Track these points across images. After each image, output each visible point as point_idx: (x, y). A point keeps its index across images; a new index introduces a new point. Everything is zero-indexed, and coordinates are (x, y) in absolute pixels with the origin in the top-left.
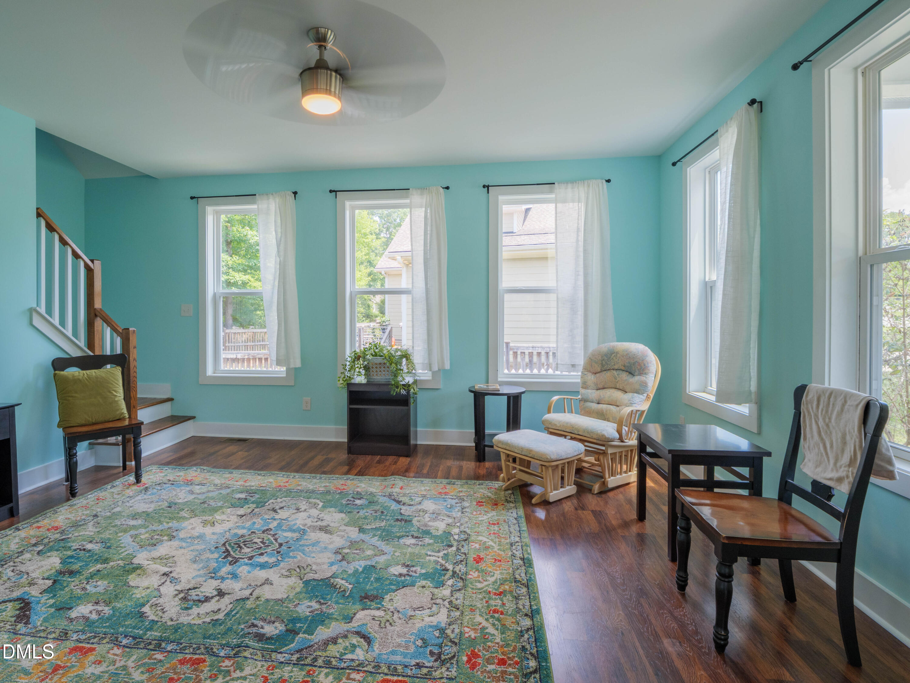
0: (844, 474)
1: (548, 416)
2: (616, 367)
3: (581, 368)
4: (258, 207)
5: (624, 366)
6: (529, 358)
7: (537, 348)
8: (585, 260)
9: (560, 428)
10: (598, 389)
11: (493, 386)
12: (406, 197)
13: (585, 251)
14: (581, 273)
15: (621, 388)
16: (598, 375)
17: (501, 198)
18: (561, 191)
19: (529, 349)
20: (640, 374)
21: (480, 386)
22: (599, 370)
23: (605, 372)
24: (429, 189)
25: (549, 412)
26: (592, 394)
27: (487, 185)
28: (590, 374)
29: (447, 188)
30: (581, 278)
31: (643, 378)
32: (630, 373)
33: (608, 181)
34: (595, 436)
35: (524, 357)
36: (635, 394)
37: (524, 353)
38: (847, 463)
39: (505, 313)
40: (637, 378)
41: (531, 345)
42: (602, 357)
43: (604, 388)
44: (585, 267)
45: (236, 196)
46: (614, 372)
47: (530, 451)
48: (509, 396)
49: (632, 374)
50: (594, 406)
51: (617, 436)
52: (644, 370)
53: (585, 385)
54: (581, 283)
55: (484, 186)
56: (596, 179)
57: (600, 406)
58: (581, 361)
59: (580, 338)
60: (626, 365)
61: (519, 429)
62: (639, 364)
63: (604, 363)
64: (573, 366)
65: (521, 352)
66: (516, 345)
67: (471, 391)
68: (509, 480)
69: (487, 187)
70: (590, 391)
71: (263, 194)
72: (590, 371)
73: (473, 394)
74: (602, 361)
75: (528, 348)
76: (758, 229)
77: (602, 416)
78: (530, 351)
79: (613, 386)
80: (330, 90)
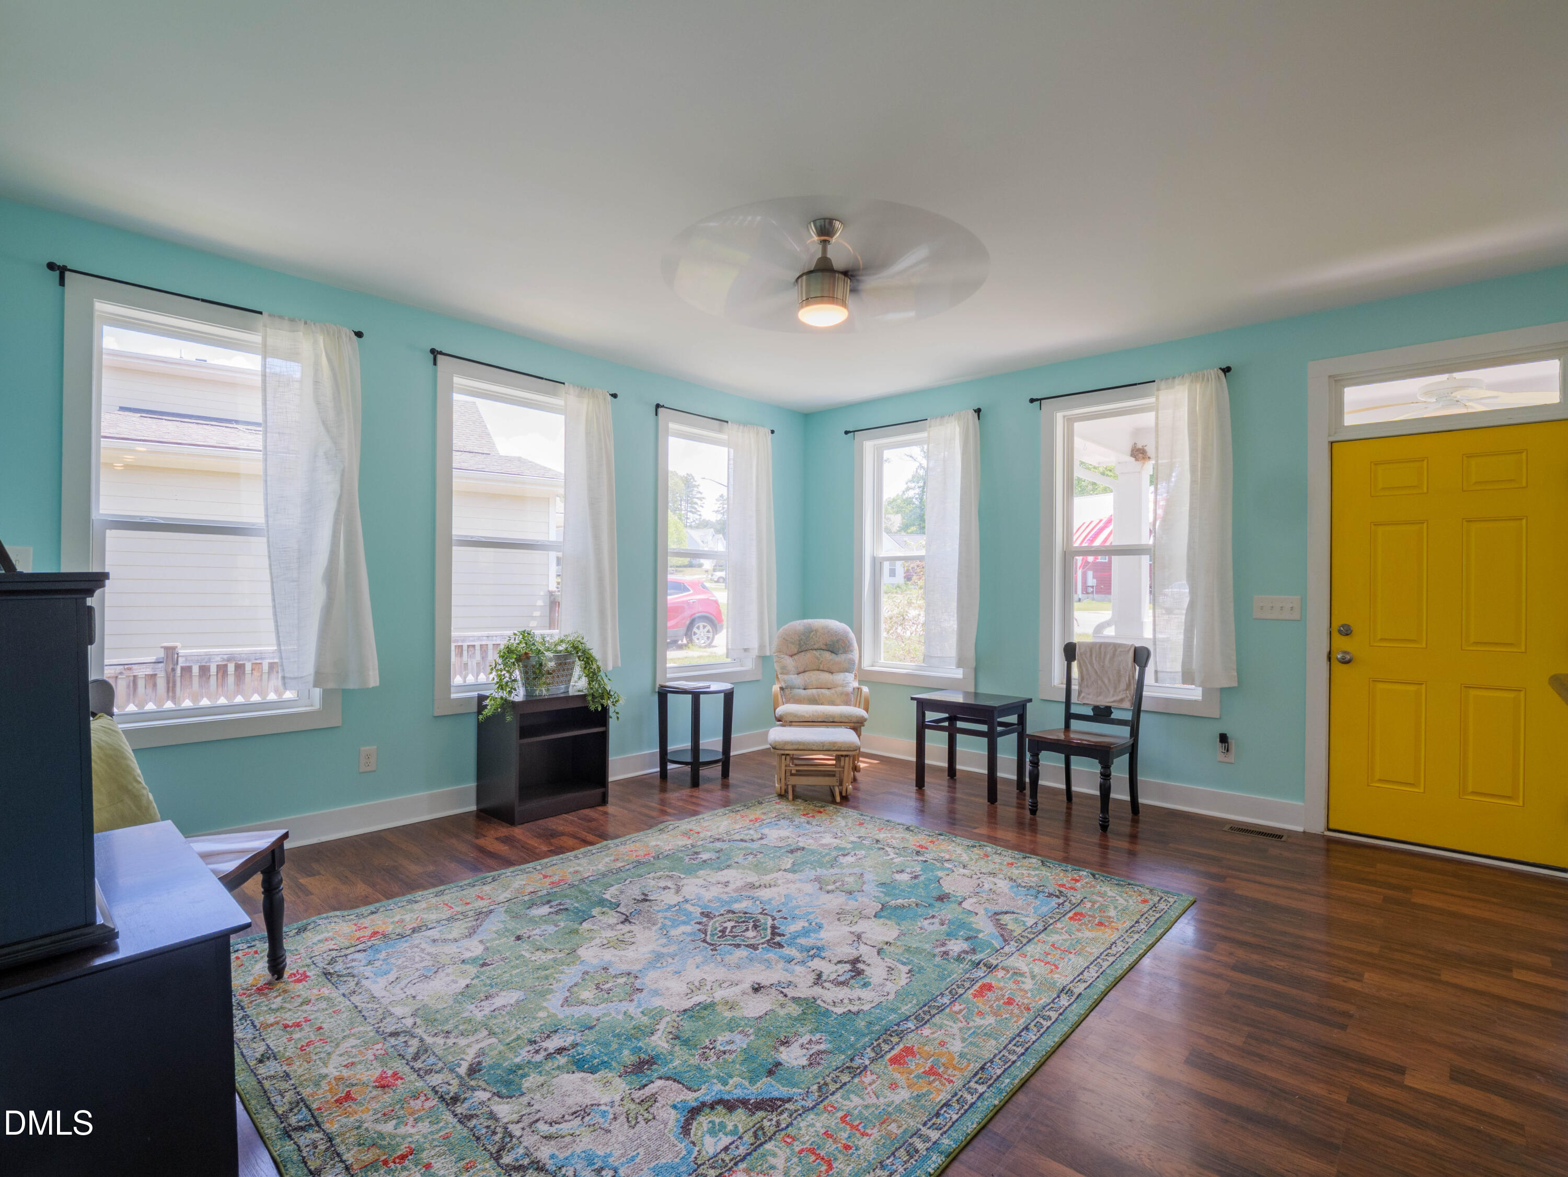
0: (1124, 696)
1: (784, 709)
2: (816, 647)
4: (265, 340)
5: (826, 645)
6: (481, 654)
7: (495, 638)
9: (810, 720)
10: (800, 673)
15: (826, 669)
16: (796, 657)
17: (672, 424)
19: (482, 640)
20: (845, 652)
22: (796, 651)
23: (803, 653)
24: (593, 391)
26: (795, 679)
28: (787, 657)
29: (615, 396)
31: (850, 656)
32: (832, 652)
33: (773, 432)
35: (474, 653)
36: (847, 674)
37: (474, 646)
38: (1125, 688)
40: (841, 656)
41: (486, 633)
42: (799, 636)
43: (806, 671)
46: (815, 652)
49: (835, 653)
50: (803, 692)
52: (849, 647)
58: (754, 644)
60: (828, 643)
62: (844, 642)
63: (802, 643)
64: (746, 650)
65: (468, 646)
66: (462, 634)
70: (792, 677)
71: (281, 317)
72: (787, 654)
74: (799, 641)
75: (479, 638)
77: (814, 702)
78: (484, 643)
79: (815, 668)
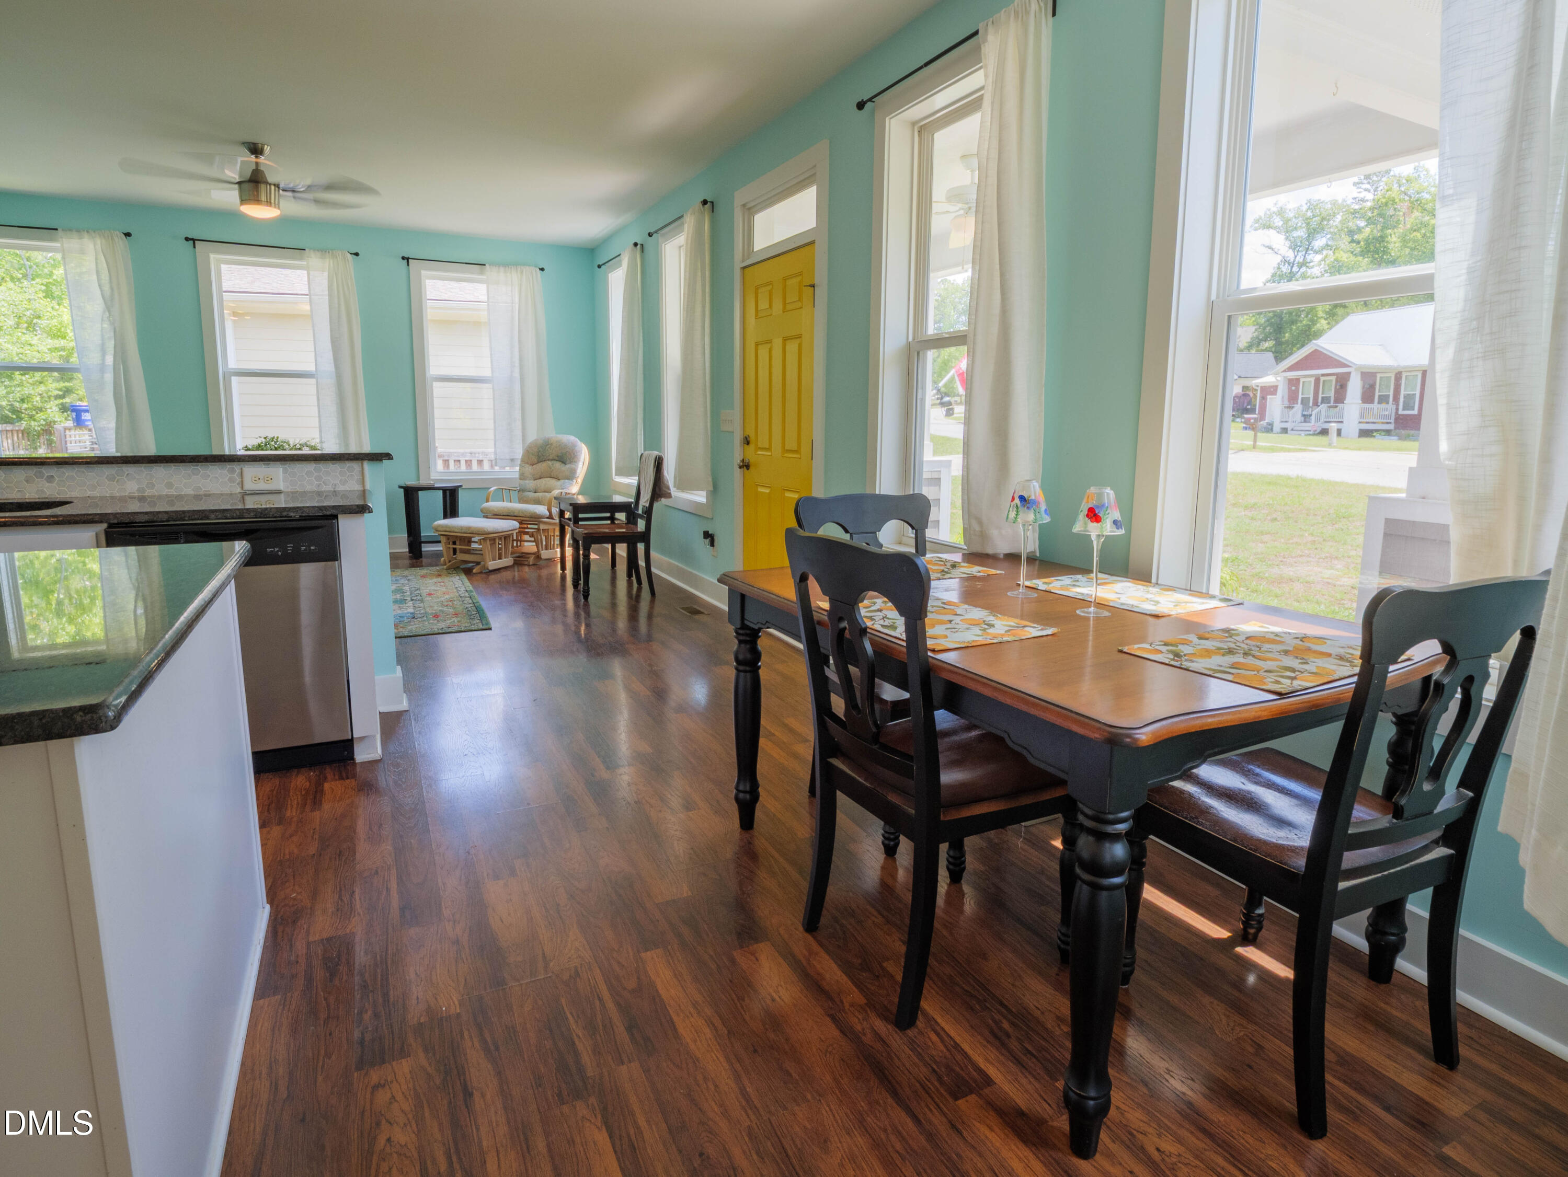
1: (486, 505)
2: (551, 457)
3: (519, 462)
4: (62, 245)
5: (557, 456)
8: (520, 351)
9: (497, 513)
10: (535, 480)
11: (423, 482)
12: (301, 259)
13: (520, 341)
14: (517, 364)
15: (554, 476)
16: (535, 466)
17: (424, 273)
18: (491, 273)
20: (572, 463)
21: (412, 482)
22: (536, 461)
23: (541, 463)
24: (333, 253)
25: (487, 501)
26: (530, 484)
27: (406, 256)
28: (527, 466)
29: (357, 254)
30: (517, 370)
31: (574, 466)
32: (562, 462)
33: (542, 269)
34: (528, 515)
36: (566, 481)
39: (435, 406)
40: (568, 466)
42: (538, 448)
43: (540, 478)
44: (521, 359)
45: (18, 227)
46: (549, 462)
47: (470, 528)
48: (445, 490)
49: (564, 463)
50: (531, 495)
51: (548, 513)
52: (575, 458)
53: (522, 476)
54: (517, 374)
55: (403, 258)
56: (529, 266)
57: (537, 494)
58: (519, 453)
59: (518, 432)
60: (559, 454)
61: (458, 517)
62: (571, 454)
63: (540, 454)
64: (512, 460)
67: (400, 487)
68: (450, 562)
69: (407, 259)
70: (527, 482)
71: (70, 230)
72: (528, 463)
73: (402, 490)
74: (538, 452)
76: (641, 344)
77: (538, 502)
79: (548, 475)
80: (270, 202)
